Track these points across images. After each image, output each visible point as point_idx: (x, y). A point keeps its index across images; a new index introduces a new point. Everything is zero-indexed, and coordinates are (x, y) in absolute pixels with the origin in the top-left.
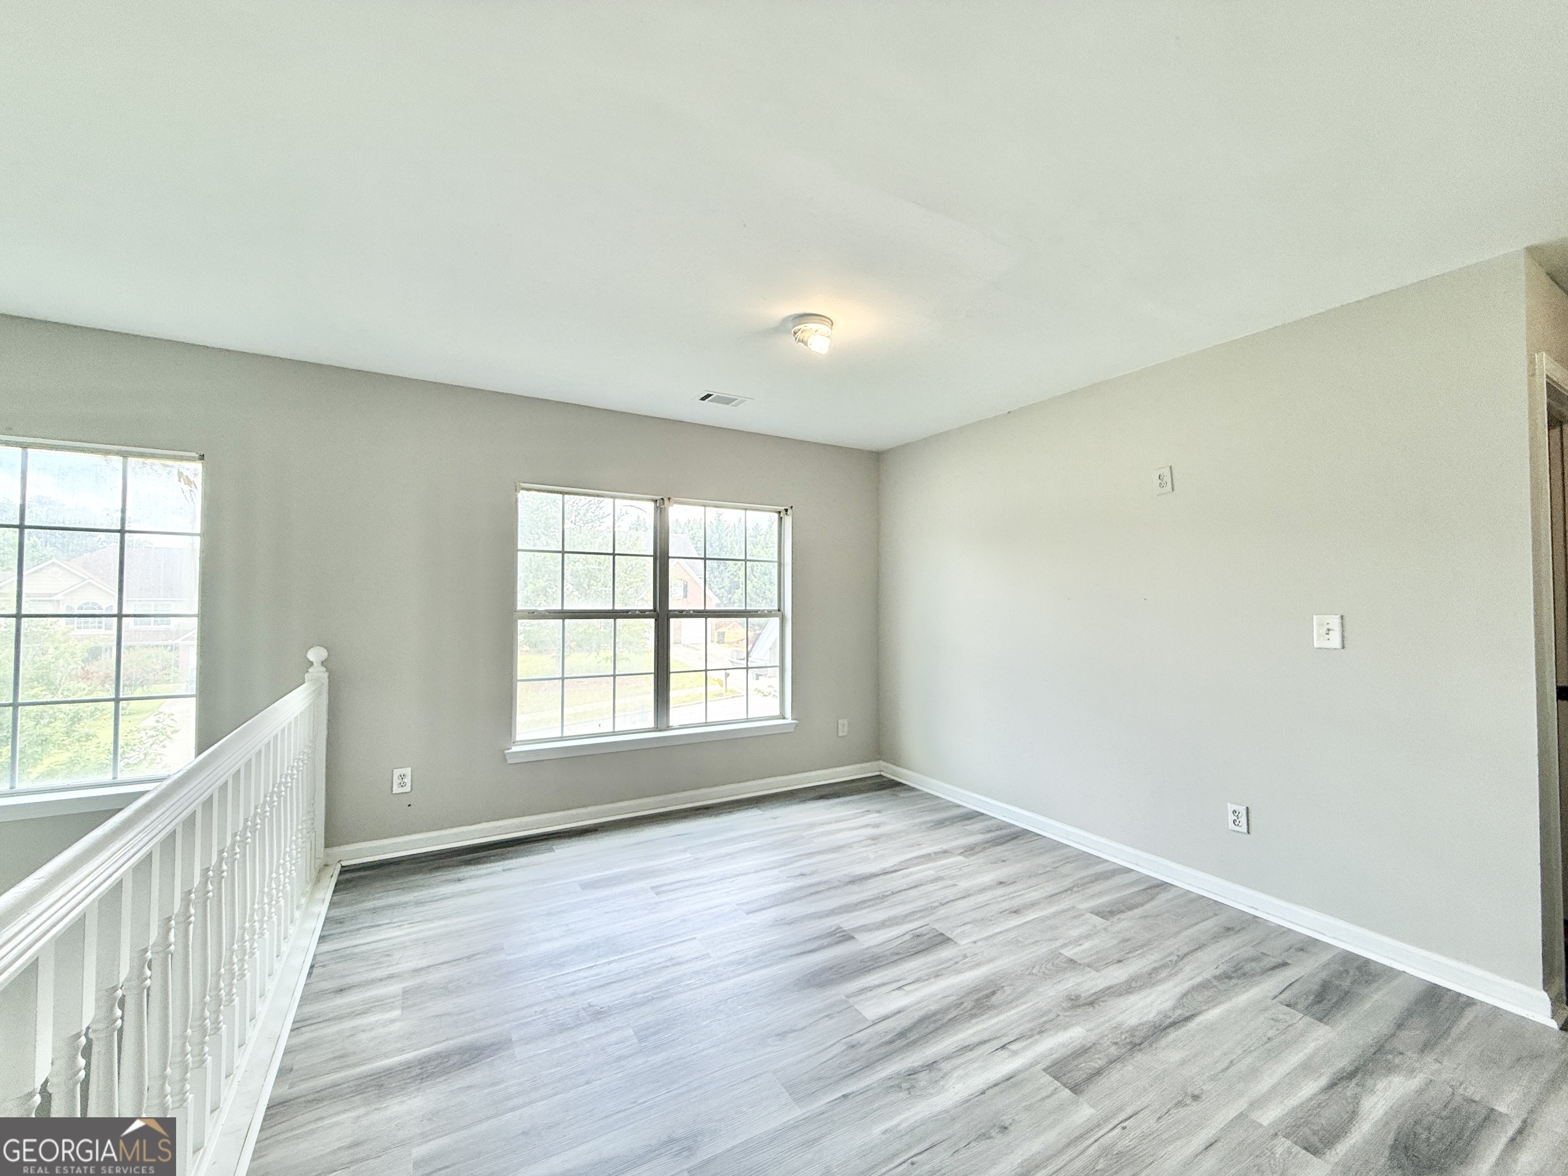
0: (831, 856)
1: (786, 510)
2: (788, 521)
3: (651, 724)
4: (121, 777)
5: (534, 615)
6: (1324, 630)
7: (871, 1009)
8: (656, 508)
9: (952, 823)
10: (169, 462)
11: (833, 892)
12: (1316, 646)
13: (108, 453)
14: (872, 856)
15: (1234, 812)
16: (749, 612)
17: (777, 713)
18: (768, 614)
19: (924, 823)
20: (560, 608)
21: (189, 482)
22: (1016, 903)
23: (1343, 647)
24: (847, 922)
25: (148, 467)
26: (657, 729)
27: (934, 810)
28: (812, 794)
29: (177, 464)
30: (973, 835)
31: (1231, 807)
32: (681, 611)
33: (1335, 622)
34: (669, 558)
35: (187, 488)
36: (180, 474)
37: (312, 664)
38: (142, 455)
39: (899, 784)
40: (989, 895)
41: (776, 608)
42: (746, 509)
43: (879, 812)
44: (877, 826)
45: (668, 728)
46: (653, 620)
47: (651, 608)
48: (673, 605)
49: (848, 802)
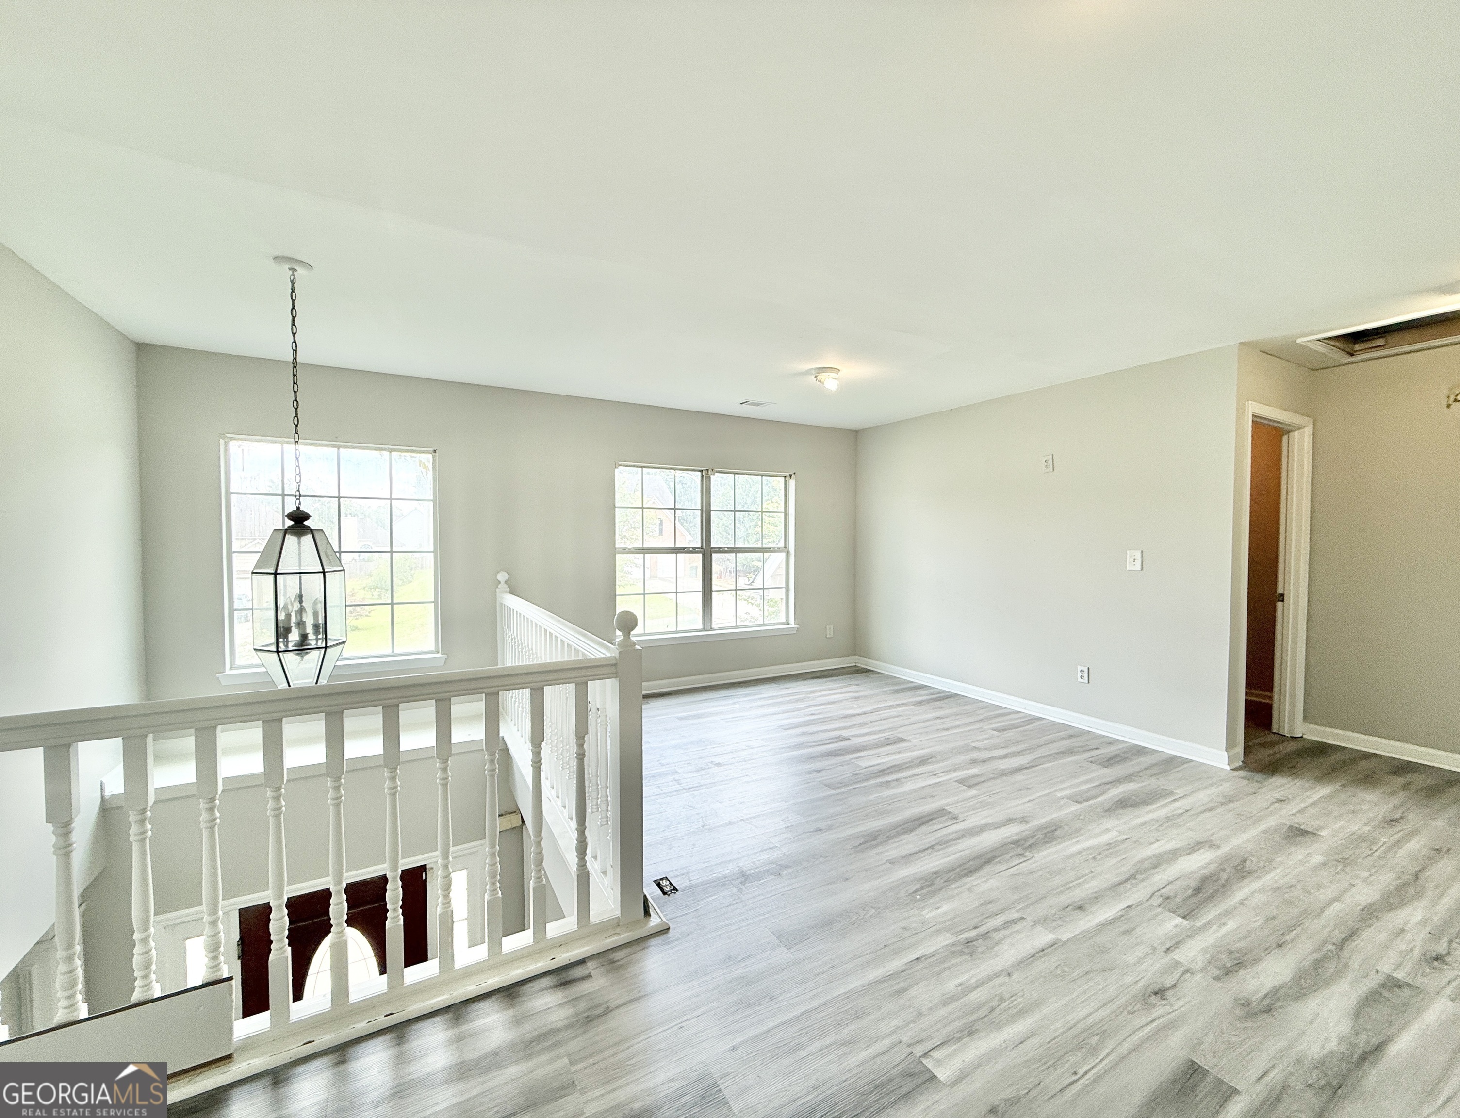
0: (828, 706)
1: (791, 475)
2: (792, 483)
3: (701, 627)
4: (396, 651)
5: (625, 551)
6: (1132, 560)
7: (864, 763)
8: (702, 476)
9: (908, 691)
10: (414, 454)
11: (834, 721)
12: (1128, 569)
13: (381, 450)
14: (856, 706)
15: (1081, 671)
16: (765, 549)
17: (784, 620)
18: (778, 550)
19: (890, 690)
20: (641, 546)
21: (425, 467)
22: (946, 726)
23: (1142, 569)
24: (845, 733)
25: (403, 457)
26: (704, 630)
27: (893, 684)
28: (810, 676)
29: (418, 455)
30: (923, 696)
31: (1080, 668)
32: (719, 548)
33: (1138, 555)
34: (711, 511)
35: (424, 471)
36: (420, 461)
37: (500, 582)
38: (399, 451)
39: (870, 670)
40: (931, 723)
41: (783, 546)
42: (762, 475)
43: (857, 685)
44: (857, 692)
45: (712, 629)
46: (701, 555)
47: (699, 546)
48: (713, 545)
49: (835, 680)
